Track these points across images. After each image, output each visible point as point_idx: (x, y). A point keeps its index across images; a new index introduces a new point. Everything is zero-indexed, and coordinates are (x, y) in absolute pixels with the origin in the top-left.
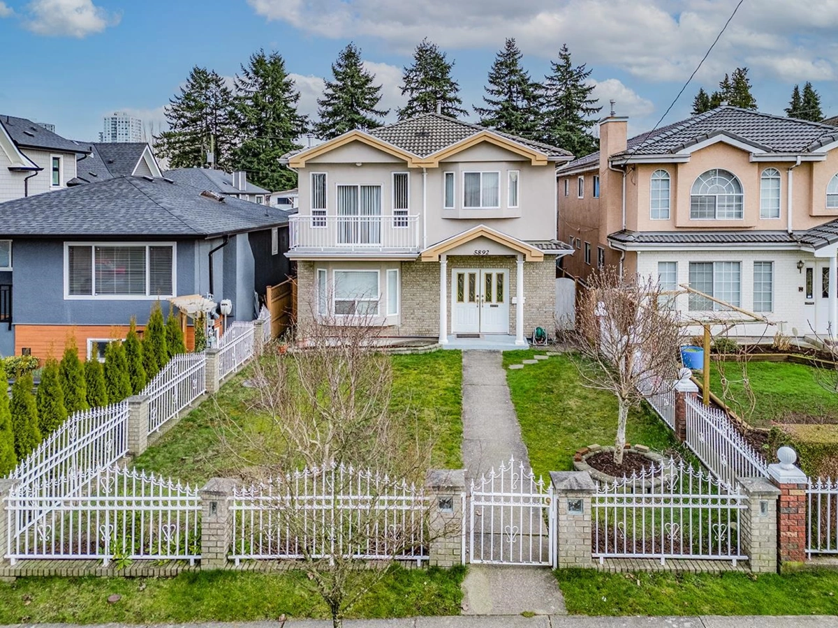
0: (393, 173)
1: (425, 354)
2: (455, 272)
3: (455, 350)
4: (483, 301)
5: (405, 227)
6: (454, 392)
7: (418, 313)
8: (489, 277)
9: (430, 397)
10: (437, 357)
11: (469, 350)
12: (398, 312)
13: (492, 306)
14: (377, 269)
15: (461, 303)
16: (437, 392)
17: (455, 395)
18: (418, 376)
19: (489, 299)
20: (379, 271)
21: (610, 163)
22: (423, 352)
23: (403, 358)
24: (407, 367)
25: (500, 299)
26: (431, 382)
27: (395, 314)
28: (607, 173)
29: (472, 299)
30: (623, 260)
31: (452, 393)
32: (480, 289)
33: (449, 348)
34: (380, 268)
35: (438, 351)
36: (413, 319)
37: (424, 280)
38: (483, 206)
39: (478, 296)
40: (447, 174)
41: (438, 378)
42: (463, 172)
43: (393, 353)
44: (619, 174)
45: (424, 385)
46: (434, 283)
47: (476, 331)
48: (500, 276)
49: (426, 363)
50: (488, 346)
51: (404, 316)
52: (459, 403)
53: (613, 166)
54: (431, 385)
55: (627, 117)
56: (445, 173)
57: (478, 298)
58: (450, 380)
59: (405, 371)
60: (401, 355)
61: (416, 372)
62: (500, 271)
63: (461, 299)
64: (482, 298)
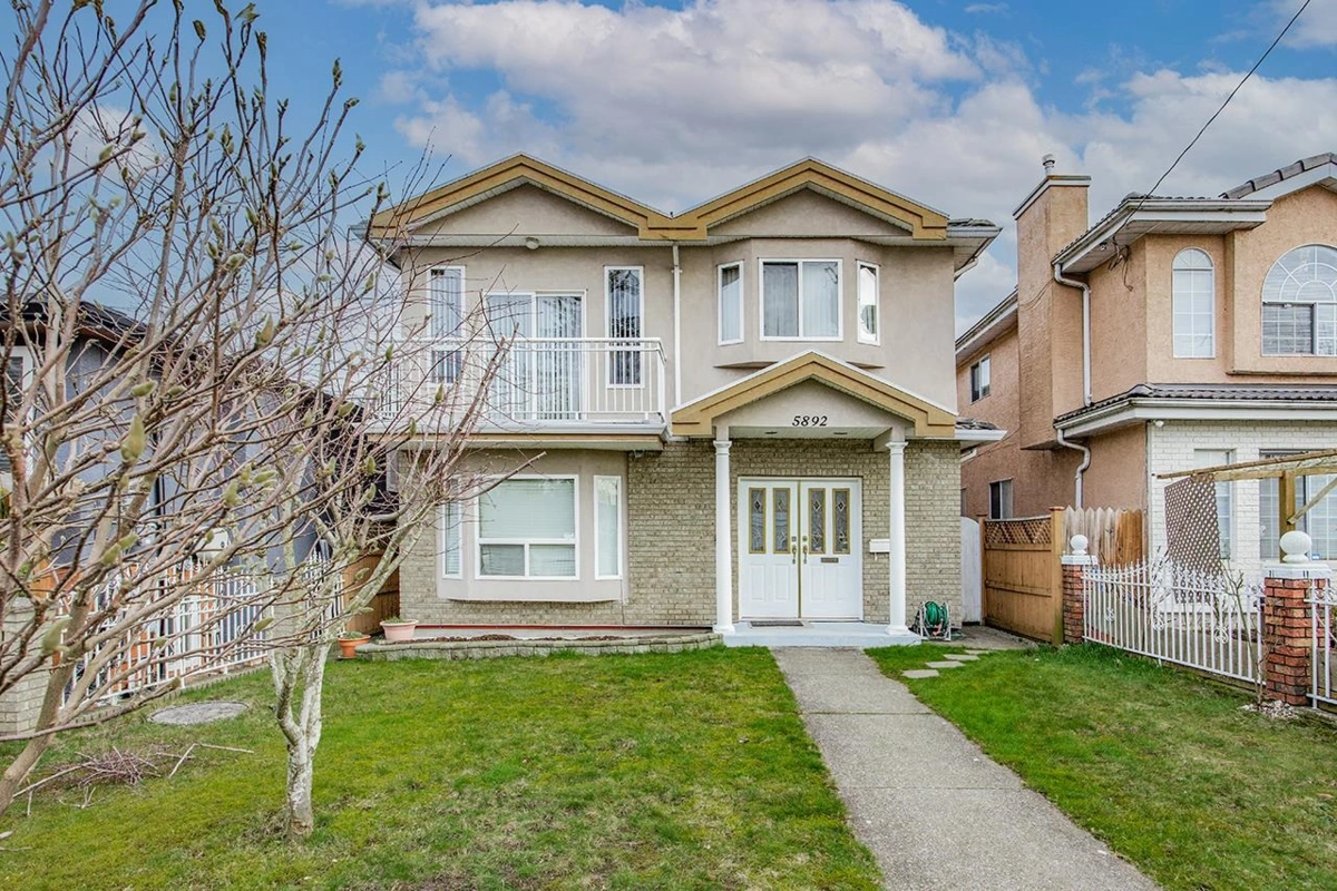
0: (607, 269)
1: (684, 652)
2: (745, 486)
3: (754, 647)
4: (805, 548)
5: (632, 386)
6: (784, 732)
7: (665, 575)
8: (817, 495)
9: (708, 750)
10: (715, 657)
11: (784, 647)
12: (620, 572)
13: (824, 560)
14: (575, 473)
15: (758, 556)
16: (731, 733)
17: (792, 740)
18: (666, 695)
19: (818, 543)
20: (576, 477)
21: (1057, 267)
22: (680, 647)
23: (628, 660)
24: (637, 677)
25: (842, 545)
26: (708, 708)
27: (615, 577)
28: (1049, 290)
29: (782, 546)
30: (1083, 471)
31: (779, 737)
32: (799, 523)
33: (739, 644)
34: (578, 471)
35: (714, 648)
36: (653, 586)
37: (678, 501)
38: (805, 335)
39: (794, 539)
40: (725, 271)
41: (725, 698)
42: (761, 261)
43: (606, 649)
44: (1074, 295)
45: (684, 717)
46: (698, 507)
47: (792, 615)
48: (842, 496)
49: (688, 669)
50: (827, 638)
51: (635, 582)
52: (818, 768)
53: (1064, 274)
54: (707, 714)
55: (1088, 178)
56: (720, 267)
57: (796, 543)
58: (760, 701)
59: (631, 683)
60: (626, 655)
61: (661, 685)
62: (841, 485)
63: (757, 547)
64: (803, 544)
